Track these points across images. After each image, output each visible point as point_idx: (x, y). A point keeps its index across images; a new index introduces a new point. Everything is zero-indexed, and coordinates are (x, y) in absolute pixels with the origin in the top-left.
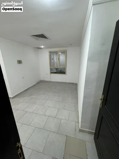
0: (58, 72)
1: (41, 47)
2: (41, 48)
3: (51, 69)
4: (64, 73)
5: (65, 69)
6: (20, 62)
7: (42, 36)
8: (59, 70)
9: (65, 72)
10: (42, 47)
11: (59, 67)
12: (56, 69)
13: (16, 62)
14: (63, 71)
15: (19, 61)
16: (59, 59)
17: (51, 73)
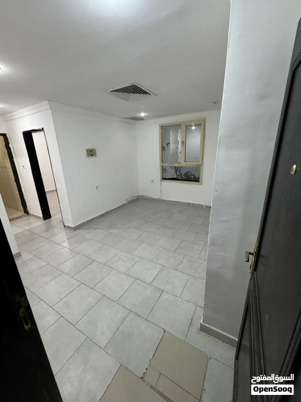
0: (180, 178)
1: (139, 115)
2: (142, 119)
3: (164, 170)
4: (196, 180)
5: (199, 168)
6: (91, 153)
7: (135, 90)
8: (183, 172)
9: (199, 178)
10: (143, 115)
11: (183, 164)
12: (176, 169)
13: (85, 153)
14: (194, 175)
15: (91, 151)
16: (184, 143)
17: (164, 179)
